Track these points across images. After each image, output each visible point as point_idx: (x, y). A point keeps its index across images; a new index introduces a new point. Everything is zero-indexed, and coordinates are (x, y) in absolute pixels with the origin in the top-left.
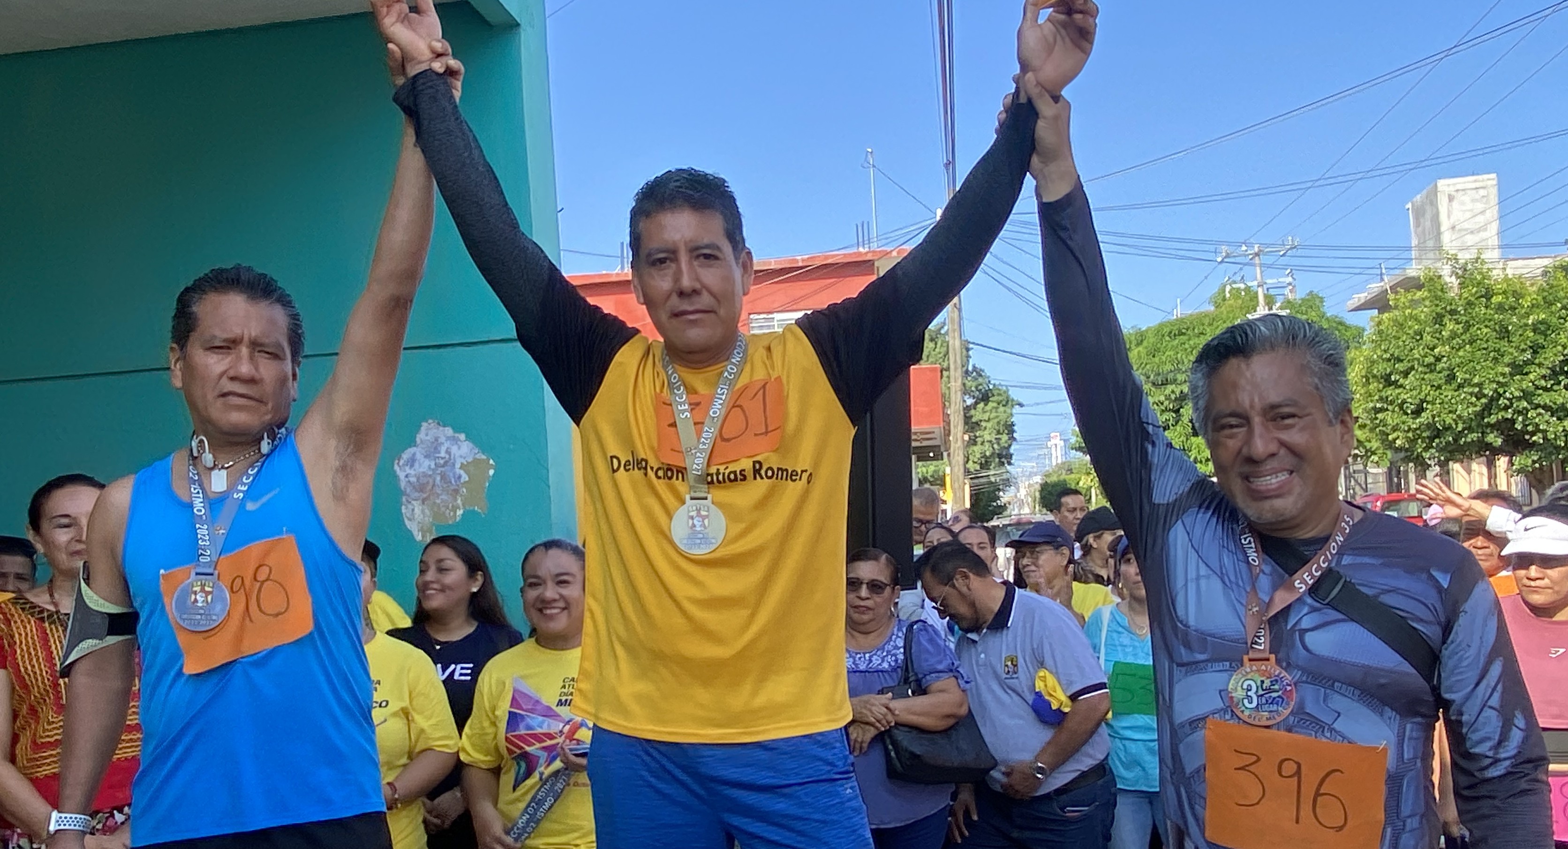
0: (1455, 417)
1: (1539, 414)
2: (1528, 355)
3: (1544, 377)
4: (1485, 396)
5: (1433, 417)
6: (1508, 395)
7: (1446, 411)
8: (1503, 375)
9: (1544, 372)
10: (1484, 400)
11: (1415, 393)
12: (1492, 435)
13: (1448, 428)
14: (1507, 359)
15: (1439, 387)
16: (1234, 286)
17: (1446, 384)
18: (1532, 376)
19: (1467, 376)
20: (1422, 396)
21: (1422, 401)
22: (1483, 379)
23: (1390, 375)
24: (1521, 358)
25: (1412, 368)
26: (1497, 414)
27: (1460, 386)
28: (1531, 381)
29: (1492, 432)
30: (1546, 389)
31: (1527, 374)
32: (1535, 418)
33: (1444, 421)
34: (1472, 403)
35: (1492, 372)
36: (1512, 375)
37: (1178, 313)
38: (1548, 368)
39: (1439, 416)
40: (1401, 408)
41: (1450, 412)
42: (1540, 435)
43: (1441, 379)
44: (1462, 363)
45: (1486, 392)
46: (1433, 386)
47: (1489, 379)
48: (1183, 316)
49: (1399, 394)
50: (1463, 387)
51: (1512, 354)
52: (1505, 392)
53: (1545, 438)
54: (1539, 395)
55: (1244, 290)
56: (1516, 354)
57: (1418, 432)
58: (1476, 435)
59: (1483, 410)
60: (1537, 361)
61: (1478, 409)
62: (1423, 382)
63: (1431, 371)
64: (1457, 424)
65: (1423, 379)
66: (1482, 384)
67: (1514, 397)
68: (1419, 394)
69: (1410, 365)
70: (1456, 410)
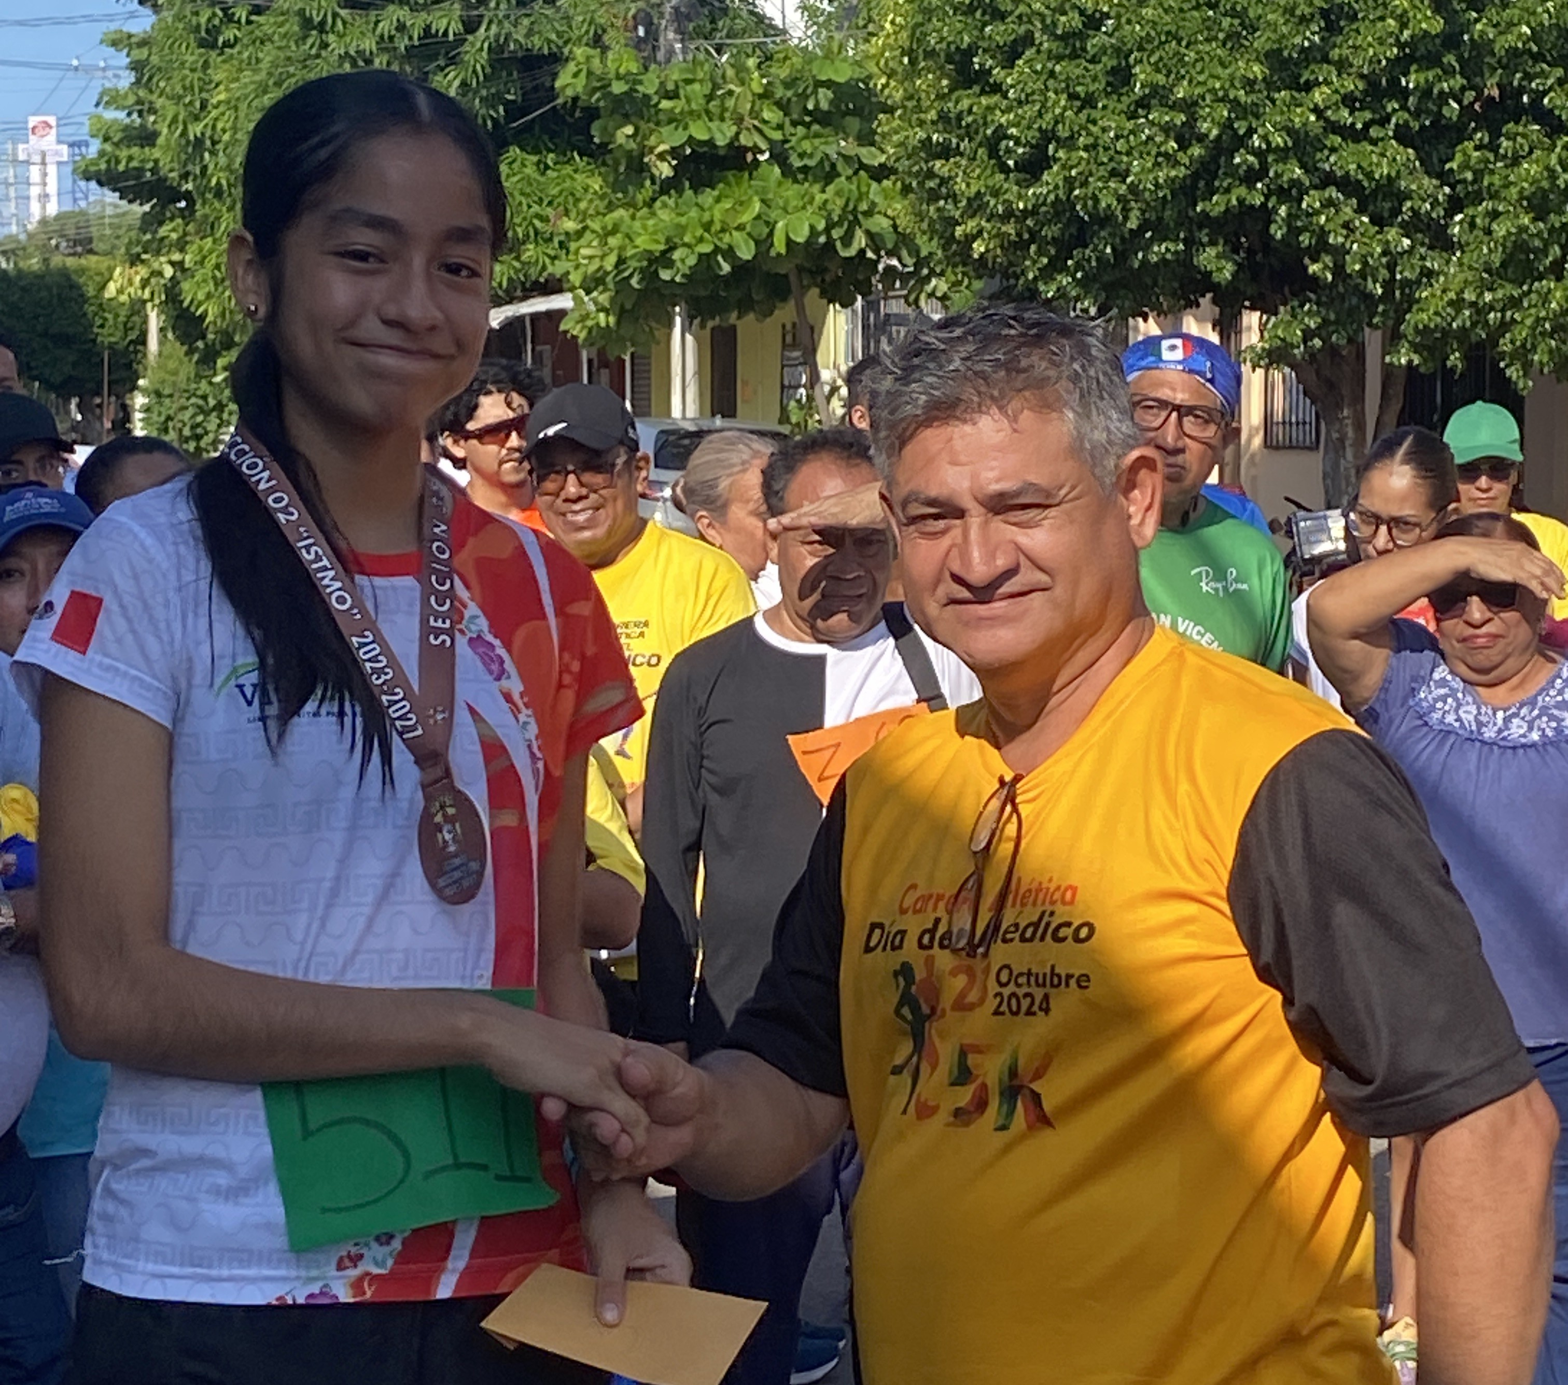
0: (1123, 189)
1: (1329, 203)
2: (1312, 35)
3: (1348, 101)
4: (1201, 138)
5: (1070, 183)
6: (1256, 141)
7: (1102, 172)
8: (1250, 84)
9: (1350, 85)
10: (1196, 151)
11: (1030, 111)
12: (1211, 252)
13: (1105, 220)
14: (1261, 42)
15: (1089, 102)
17: (1108, 95)
18: (1318, 96)
19: (1161, 79)
20: (1046, 122)
21: (1048, 136)
22: (1198, 91)
23: (970, 52)
24: (1298, 40)
25: (1028, 40)
26: (1228, 191)
27: (1143, 103)
28: (1316, 110)
29: (1213, 243)
30: (1351, 134)
31: (1308, 87)
32: (1318, 213)
33: (1096, 200)
34: (1166, 155)
35: (1225, 73)
36: (1270, 84)
38: (1362, 76)
39: (1084, 184)
40: (993, 152)
41: (1113, 173)
42: (1328, 259)
43: (1095, 79)
44: (1148, 39)
45: (1204, 126)
46: (1073, 97)
47: (1213, 91)
49: (990, 109)
50: (1148, 108)
51: (1274, 27)
52: (1251, 131)
53: (1339, 270)
54: (1333, 150)
56: (1285, 30)
57: (1030, 222)
58: (1172, 247)
59: (1195, 176)
60: (1335, 54)
61: (1182, 172)
62: (1051, 83)
63: (1074, 56)
64: (1126, 211)
65: (1052, 74)
66: (1195, 103)
67: (1269, 149)
68: (1040, 115)
69: (1022, 30)
70: (1127, 173)
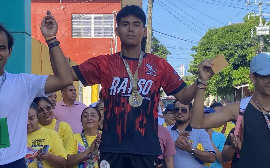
16: (251, 15)
37: (230, 23)
48: (232, 25)
55: (255, 17)
